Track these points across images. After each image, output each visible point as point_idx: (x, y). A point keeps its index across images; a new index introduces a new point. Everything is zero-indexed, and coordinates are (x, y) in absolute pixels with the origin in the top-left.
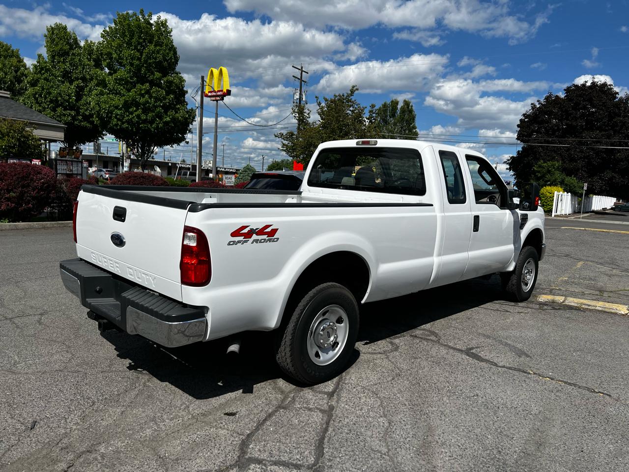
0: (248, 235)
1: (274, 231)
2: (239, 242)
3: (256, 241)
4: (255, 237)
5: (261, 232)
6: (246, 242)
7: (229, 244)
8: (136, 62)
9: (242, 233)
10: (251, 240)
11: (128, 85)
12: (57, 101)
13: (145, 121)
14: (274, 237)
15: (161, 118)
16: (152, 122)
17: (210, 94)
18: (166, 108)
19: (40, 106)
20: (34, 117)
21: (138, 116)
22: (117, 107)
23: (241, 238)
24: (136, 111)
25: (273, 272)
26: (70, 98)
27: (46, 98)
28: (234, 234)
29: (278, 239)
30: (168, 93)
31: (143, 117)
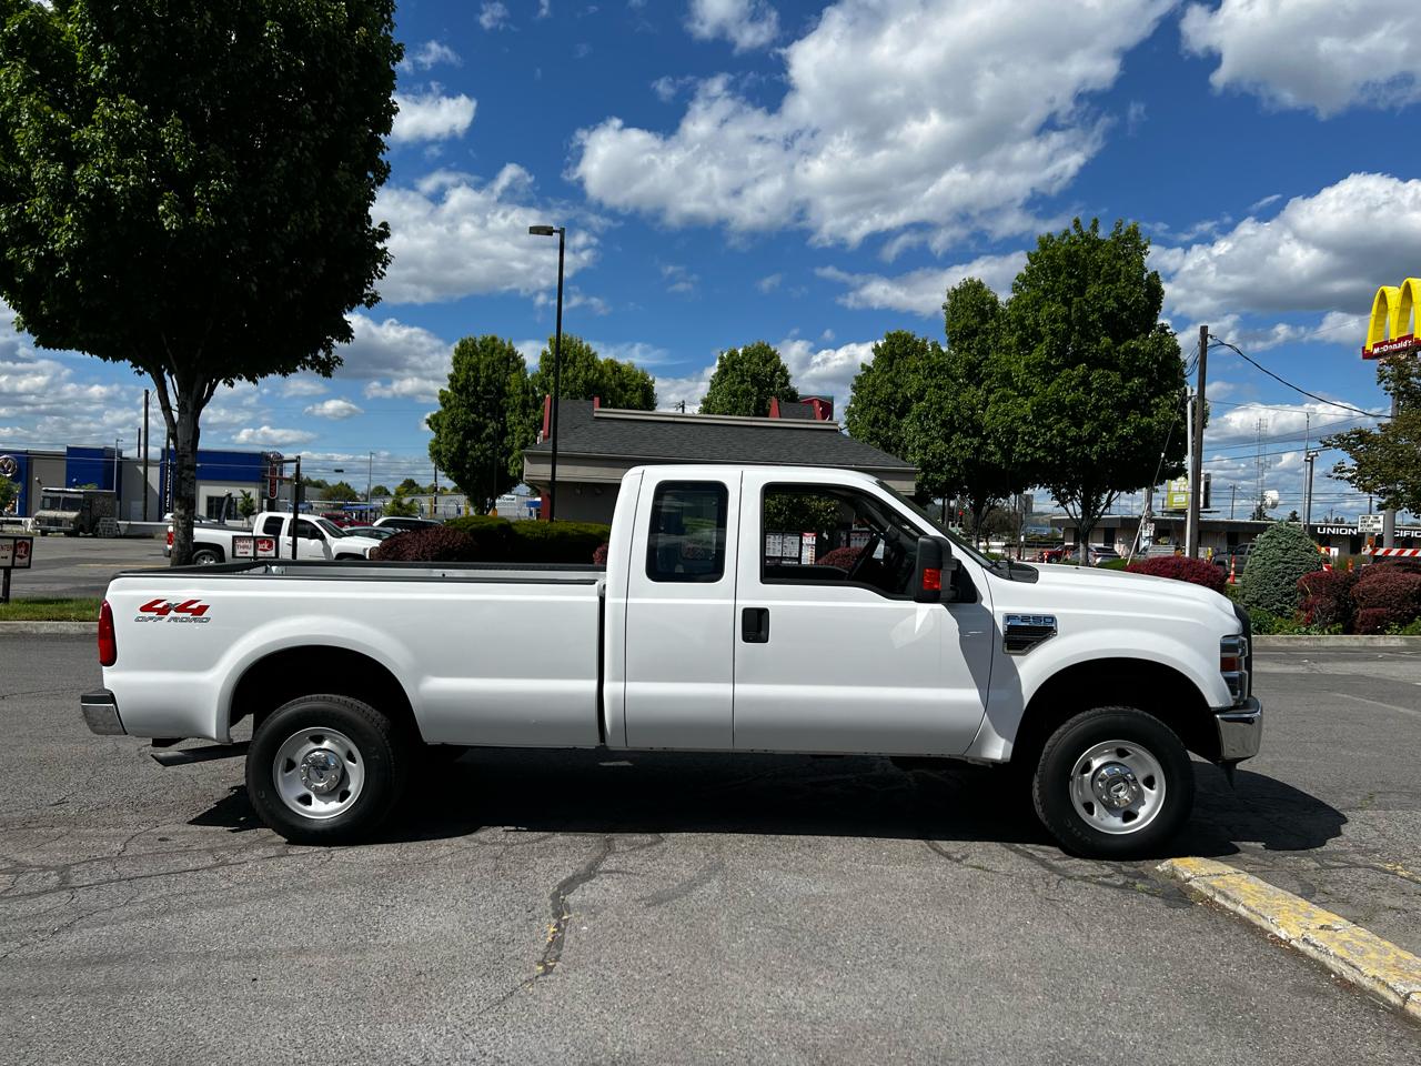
0: (164, 611)
1: (202, 609)
2: (151, 618)
3: (175, 619)
4: (172, 614)
5: (182, 608)
6: (161, 619)
7: (137, 620)
8: (1061, 326)
9: (155, 608)
10: (167, 617)
11: (1047, 371)
12: (952, 421)
13: (1076, 441)
14: (204, 615)
15: (1110, 430)
16: (1092, 440)
17: (1376, 351)
18: (1124, 408)
19: (927, 435)
20: (867, 459)
21: (1062, 433)
22: (1024, 419)
23: (154, 614)
24: (1057, 422)
25: (205, 663)
26: (973, 414)
27: (935, 419)
28: (144, 609)
29: (208, 619)
30: (1126, 378)
31: (1073, 432)
